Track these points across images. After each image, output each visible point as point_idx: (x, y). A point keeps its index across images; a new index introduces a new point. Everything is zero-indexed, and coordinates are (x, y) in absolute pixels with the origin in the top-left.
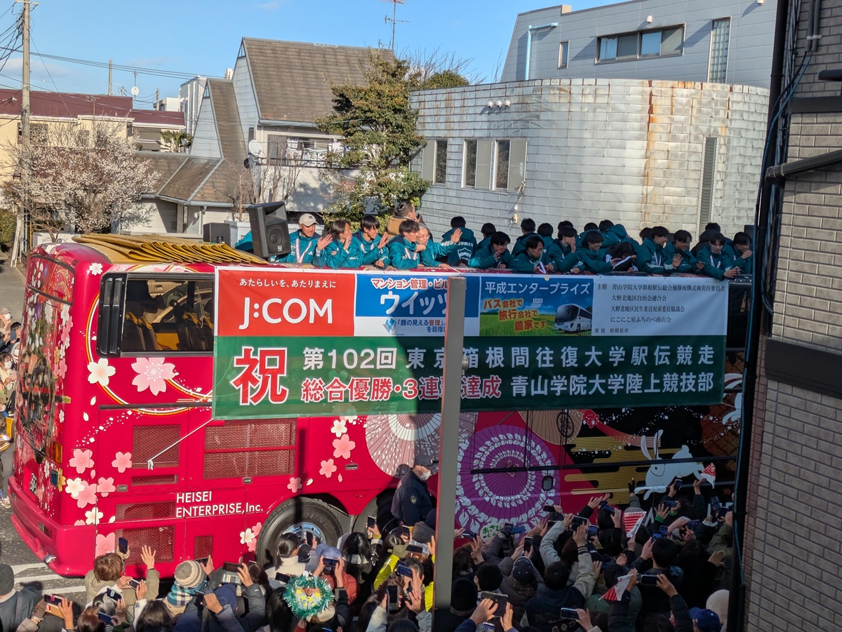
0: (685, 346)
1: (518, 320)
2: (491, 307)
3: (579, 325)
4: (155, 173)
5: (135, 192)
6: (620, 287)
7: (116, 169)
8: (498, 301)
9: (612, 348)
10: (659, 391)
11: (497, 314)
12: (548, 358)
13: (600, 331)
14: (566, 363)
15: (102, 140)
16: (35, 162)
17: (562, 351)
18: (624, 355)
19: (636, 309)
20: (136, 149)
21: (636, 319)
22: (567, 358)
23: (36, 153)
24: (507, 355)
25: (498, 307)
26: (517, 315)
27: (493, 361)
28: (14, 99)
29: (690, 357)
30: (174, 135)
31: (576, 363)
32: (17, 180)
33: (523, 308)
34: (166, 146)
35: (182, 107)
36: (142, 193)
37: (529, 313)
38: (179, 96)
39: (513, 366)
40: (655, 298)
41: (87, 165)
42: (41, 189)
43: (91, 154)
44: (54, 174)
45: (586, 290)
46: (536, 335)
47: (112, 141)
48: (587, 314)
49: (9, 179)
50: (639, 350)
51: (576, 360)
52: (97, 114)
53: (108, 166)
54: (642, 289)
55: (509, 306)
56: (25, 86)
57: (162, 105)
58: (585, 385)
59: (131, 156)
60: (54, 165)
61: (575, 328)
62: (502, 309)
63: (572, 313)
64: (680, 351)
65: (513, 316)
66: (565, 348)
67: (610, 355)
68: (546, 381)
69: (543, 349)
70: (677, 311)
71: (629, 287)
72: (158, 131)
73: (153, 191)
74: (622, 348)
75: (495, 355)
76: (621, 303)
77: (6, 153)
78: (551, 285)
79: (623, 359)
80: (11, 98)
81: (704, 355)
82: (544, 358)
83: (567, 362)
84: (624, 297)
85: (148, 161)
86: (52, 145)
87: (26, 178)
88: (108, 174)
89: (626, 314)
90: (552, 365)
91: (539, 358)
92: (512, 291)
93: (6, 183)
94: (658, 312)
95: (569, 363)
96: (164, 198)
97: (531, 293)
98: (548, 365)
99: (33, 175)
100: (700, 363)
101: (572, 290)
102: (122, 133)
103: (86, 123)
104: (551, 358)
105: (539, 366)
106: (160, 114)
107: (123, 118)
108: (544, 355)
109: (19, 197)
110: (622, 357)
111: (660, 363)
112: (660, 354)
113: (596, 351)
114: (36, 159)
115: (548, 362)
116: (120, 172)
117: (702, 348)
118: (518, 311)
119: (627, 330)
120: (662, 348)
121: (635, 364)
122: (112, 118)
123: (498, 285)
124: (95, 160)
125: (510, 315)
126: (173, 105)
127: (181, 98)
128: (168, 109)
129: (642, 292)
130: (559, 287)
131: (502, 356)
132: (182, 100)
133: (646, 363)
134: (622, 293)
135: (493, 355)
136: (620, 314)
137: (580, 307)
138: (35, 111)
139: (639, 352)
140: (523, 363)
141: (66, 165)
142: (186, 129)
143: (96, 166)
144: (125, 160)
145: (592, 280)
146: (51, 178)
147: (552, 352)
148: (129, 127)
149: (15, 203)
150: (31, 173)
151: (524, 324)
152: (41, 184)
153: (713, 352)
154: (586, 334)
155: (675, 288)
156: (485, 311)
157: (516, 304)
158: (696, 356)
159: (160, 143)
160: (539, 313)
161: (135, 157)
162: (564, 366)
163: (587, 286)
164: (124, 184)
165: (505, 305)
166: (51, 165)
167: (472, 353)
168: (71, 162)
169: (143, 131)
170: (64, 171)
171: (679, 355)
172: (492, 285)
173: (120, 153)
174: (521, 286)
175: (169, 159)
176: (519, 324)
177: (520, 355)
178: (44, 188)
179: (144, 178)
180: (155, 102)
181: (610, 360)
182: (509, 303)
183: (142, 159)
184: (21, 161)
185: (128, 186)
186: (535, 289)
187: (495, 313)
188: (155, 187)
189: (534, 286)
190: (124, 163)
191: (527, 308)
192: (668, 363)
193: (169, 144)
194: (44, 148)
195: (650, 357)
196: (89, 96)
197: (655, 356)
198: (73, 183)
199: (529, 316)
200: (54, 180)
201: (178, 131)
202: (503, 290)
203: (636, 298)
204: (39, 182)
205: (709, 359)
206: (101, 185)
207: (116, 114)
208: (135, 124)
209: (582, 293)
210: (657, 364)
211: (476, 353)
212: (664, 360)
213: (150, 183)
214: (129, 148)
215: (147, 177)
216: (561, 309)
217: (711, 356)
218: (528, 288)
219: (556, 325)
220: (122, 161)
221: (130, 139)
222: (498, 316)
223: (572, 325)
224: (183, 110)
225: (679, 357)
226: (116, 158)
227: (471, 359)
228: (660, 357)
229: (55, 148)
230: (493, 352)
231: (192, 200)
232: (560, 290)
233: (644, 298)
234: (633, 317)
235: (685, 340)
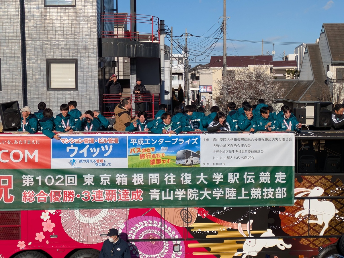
0: (265, 172)
1: (152, 158)
2: (134, 152)
3: (192, 161)
4: (283, 89)
5: (274, 98)
6: (218, 140)
7: (265, 88)
8: (139, 149)
9: (215, 174)
10: (248, 198)
11: (138, 156)
12: (172, 180)
13: (206, 164)
14: (184, 182)
15: (259, 76)
16: (229, 87)
17: (181, 175)
18: (222, 178)
19: (230, 152)
20: (274, 79)
21: (230, 158)
22: (184, 179)
23: (229, 83)
24: (146, 179)
25: (139, 152)
26: (151, 156)
27: (137, 182)
29: (269, 179)
30: (292, 71)
31: (190, 182)
32: (222, 96)
33: (155, 152)
34: (288, 76)
35: (295, 58)
36: (277, 99)
37: (159, 155)
38: (294, 53)
39: (150, 184)
40: (242, 146)
41: (251, 87)
42: (231, 99)
43: (253, 82)
44: (237, 92)
45: (195, 142)
46: (164, 167)
47: (263, 76)
48: (198, 155)
49: (218, 95)
50: (233, 175)
51: (191, 180)
52: (256, 64)
53: (261, 87)
54: (233, 141)
55: (146, 151)
56: (224, 54)
57: (286, 58)
58: (198, 194)
59: (271, 82)
60: (237, 88)
61: (189, 163)
62: (142, 153)
63: (187, 155)
64: (261, 175)
65: (148, 157)
66: (183, 174)
67: (213, 178)
68: (172, 192)
69: (169, 175)
70: (258, 152)
71: (224, 140)
72: (284, 70)
73: (282, 98)
74: (221, 174)
75: (138, 178)
76: (219, 149)
77: (216, 84)
78: (172, 140)
79: (222, 180)
80: (219, 60)
81: (279, 177)
82: (170, 180)
83: (185, 181)
84: (222, 145)
85: (279, 84)
86: (236, 79)
87: (225, 95)
88: (261, 91)
89: (223, 155)
90: (175, 183)
91: (166, 179)
92: (147, 143)
93: (217, 97)
94: (245, 154)
95: (186, 182)
96: (287, 100)
97: (159, 144)
98: (172, 183)
99: (228, 93)
100: (276, 182)
101: (186, 142)
102: (268, 72)
103: (251, 68)
104: (174, 180)
105: (167, 184)
106: (286, 62)
107: (267, 65)
108: (170, 178)
109: (222, 103)
110: (221, 179)
111: (248, 182)
112: (248, 177)
113: (203, 175)
116: (266, 90)
117: (277, 174)
118: (152, 154)
119: (224, 164)
120: (249, 173)
121: (231, 183)
122: (262, 65)
123: (138, 140)
124: (255, 85)
126: (291, 58)
127: (295, 54)
128: (289, 59)
129: (234, 143)
130: (178, 141)
131: (142, 178)
132: (295, 55)
133: (238, 182)
134: (219, 143)
136: (219, 155)
137: (192, 151)
138: (229, 65)
139: (233, 176)
140: (156, 182)
141: (242, 88)
142: (298, 68)
143: (256, 87)
144: (269, 84)
145: (200, 136)
146: (236, 94)
147: (175, 176)
148: (271, 69)
149: (221, 106)
151: (156, 161)
152: (232, 97)
153: (285, 176)
154: (197, 166)
155: (256, 140)
156: (131, 154)
157: (151, 150)
158: (273, 178)
159: (285, 76)
160: (165, 155)
161: (273, 82)
162: (182, 183)
163: (196, 139)
164: (268, 95)
165: (144, 151)
167: (123, 177)
168: (245, 86)
169: (277, 70)
170: (241, 91)
171: (261, 177)
172: (135, 140)
173: (266, 81)
174: (153, 140)
175: (290, 83)
176: (153, 162)
177: (154, 178)
178: (233, 99)
179: (277, 92)
180: (283, 57)
181: (213, 180)
183: (276, 83)
184: (223, 87)
185: (270, 96)
186: (162, 142)
187: (137, 155)
188: (283, 96)
189: (161, 140)
190: (268, 86)
191: (158, 152)
192: (254, 182)
194: (233, 81)
195: (241, 179)
196: (253, 56)
197: (244, 179)
198: (245, 96)
199: (159, 157)
201: (294, 69)
202: (142, 143)
203: (230, 146)
205: (282, 180)
206: (258, 96)
207: (264, 64)
208: (273, 68)
209: (193, 144)
210: (246, 183)
211: (126, 177)
212: (251, 180)
213: (280, 94)
214: (270, 78)
215: (279, 91)
216: (180, 153)
217: (284, 178)
218: (157, 141)
219: (177, 161)
221: (272, 74)
222: (140, 156)
223: (187, 161)
224: (296, 60)
225: (261, 179)
226: (265, 83)
227: (123, 180)
228: (248, 179)
229: (237, 81)
230: (137, 176)
231: (300, 101)
233: (235, 146)
234: (228, 156)
235: (265, 169)
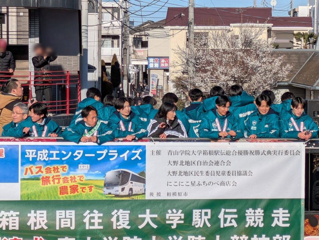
0: (255, 208)
1: (62, 184)
2: (32, 173)
3: (131, 189)
4: (288, 65)
5: (273, 81)
6: (176, 153)
7: (258, 64)
8: (40, 168)
9: (170, 211)
11: (38, 179)
12: (96, 221)
13: (155, 195)
14: (117, 226)
15: (248, 43)
16: (198, 61)
17: (113, 213)
18: (183, 217)
19: (196, 174)
20: (273, 48)
21: (197, 183)
22: (118, 220)
23: (198, 54)
24: (51, 218)
25: (40, 173)
26: (61, 181)
27: (35, 224)
28: (182, 14)
29: (262, 220)
30: (303, 35)
31: (128, 225)
32: (185, 75)
33: (68, 173)
34: (297, 44)
35: (310, 13)
36: (278, 82)
37: (75, 178)
38: (308, 4)
39: (58, 228)
40: (217, 163)
41: (236, 61)
42: (202, 82)
43: (239, 53)
44: (212, 70)
45: (137, 156)
46: (83, 199)
47: (255, 42)
48: (141, 179)
49: (179, 75)
50: (201, 213)
51: (128, 222)
52: (244, 22)
53: (252, 62)
54: (202, 155)
55: (52, 172)
56: (190, 4)
57: (295, 12)
59: (269, 53)
60: (212, 63)
61: (126, 192)
62: (44, 174)
63: (123, 178)
64: (249, 214)
65: (56, 181)
66: (116, 211)
67: (167, 218)
69: (92, 212)
70: (243, 175)
71: (187, 153)
72: (291, 33)
73: (286, 80)
74: (180, 211)
75: (38, 218)
76: (178, 168)
77: (176, 55)
78: (98, 152)
79: (182, 222)
80: (181, 14)
81: (278, 217)
82: (92, 221)
83: (118, 224)
84: (182, 162)
85: (282, 57)
86: (210, 48)
87: (191, 74)
88: (252, 68)
89: (184, 178)
90: (101, 227)
91: (86, 220)
92: (55, 158)
93: (177, 78)
94: (222, 177)
95: (120, 225)
96: (295, 85)
97: (75, 159)
98: (96, 227)
99: (197, 71)
100: (273, 225)
101: (121, 156)
102: (264, 36)
103: (236, 29)
104: (100, 221)
105: (87, 228)
106: (294, 20)
107: (263, 24)
108: (93, 218)
109: (186, 88)
110: (180, 219)
111: (226, 225)
112: (226, 216)
113: (150, 214)
114: (199, 59)
115: (96, 224)
116: (261, 66)
117: (275, 211)
118: (62, 177)
119: (186, 194)
120: (227, 210)
121: (197, 226)
122: (255, 24)
123: (39, 152)
124: (242, 58)
125: (53, 181)
126: (303, 12)
127: (309, 6)
128: (300, 15)
129: (202, 158)
130: (107, 154)
131: (45, 218)
132: (310, 8)
133: (209, 225)
134: (179, 158)
135: (36, 217)
136: (177, 178)
137: (131, 172)
138: (198, 23)
139: (201, 215)
140: (69, 225)
141: (220, 63)
142: (314, 30)
143: (243, 62)
144: (265, 57)
145: (145, 146)
146: (209, 73)
147: (101, 215)
148: (269, 31)
149: (184, 93)
150: (195, 70)
151: (69, 189)
152: (202, 78)
153: (289, 215)
154: (140, 198)
155: (240, 153)
156: (26, 177)
157: (60, 170)
158: (268, 219)
159: (293, 43)
160: (85, 178)
161: (272, 54)
162: (115, 228)
163: (138, 152)
164: (264, 75)
165: (48, 171)
166: (209, 63)
167: (12, 216)
168: (224, 60)
169: (278, 33)
170: (218, 67)
171: (247, 218)
172: (33, 153)
173: (261, 51)
174: (65, 153)
175: (299, 54)
176: (63, 190)
177: (65, 218)
178: (204, 81)
179: (279, 70)
180: (290, 10)
181: (168, 222)
182: (52, 169)
183: (278, 55)
184: (188, 60)
185: (267, 76)
186: (80, 156)
187: (37, 179)
188: (288, 76)
189: (79, 153)
190: (264, 59)
191: (72, 174)
192: (236, 225)
193: (299, 43)
194: (204, 50)
195: (215, 220)
196: (238, 8)
197: (219, 219)
198: (225, 76)
199: (75, 181)
200: (212, 74)
201: (307, 32)
202: (45, 157)
203: (196, 163)
204: (201, 76)
205: (284, 222)
206: (247, 77)
207: (258, 22)
208: (274, 28)
209: (133, 159)
210: (222, 226)
211: (17, 216)
212: (231, 222)
213: (284, 74)
214: (268, 47)
215: (281, 69)
216: (111, 175)
217: (287, 219)
218: (72, 155)
219: (105, 189)
220: (262, 58)
221: (270, 40)
222: (41, 181)
223: (123, 189)
224: (312, 16)
225: (247, 220)
226: (258, 55)
227: (11, 221)
228: (225, 220)
229: (212, 50)
230: (35, 215)
231: (317, 86)
232: (108, 157)
233: (205, 163)
234: (193, 181)
235: (254, 203)
